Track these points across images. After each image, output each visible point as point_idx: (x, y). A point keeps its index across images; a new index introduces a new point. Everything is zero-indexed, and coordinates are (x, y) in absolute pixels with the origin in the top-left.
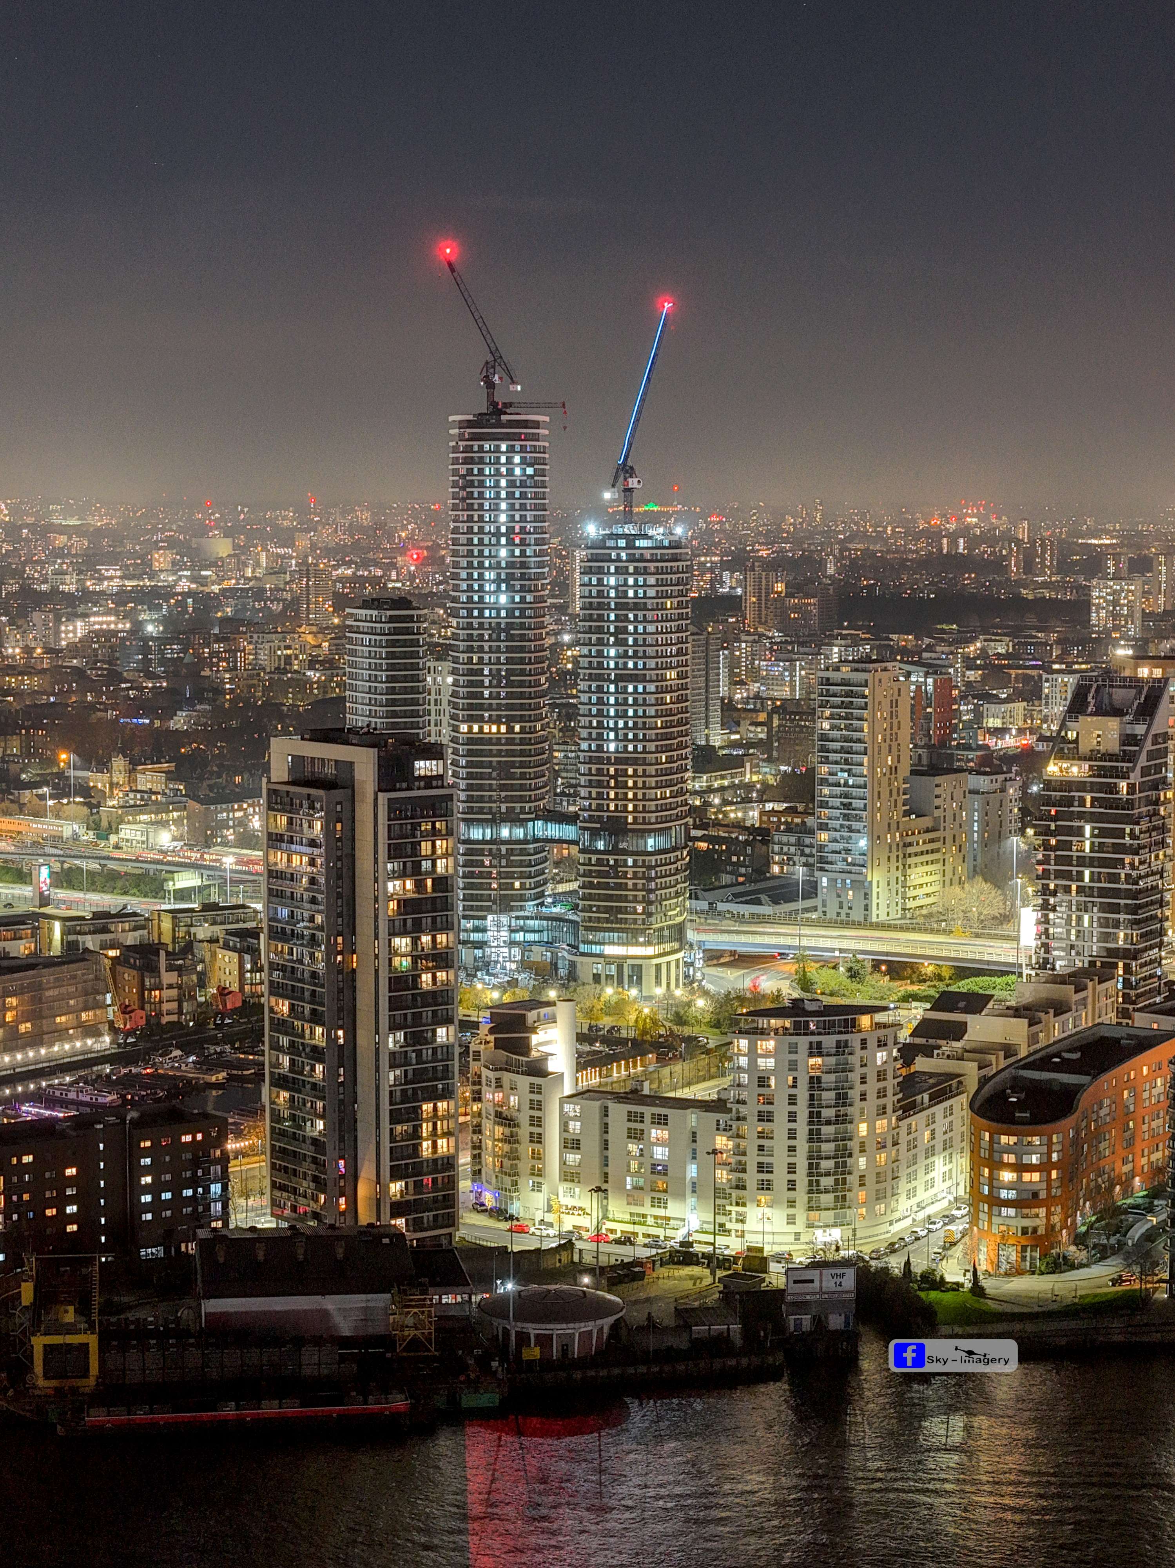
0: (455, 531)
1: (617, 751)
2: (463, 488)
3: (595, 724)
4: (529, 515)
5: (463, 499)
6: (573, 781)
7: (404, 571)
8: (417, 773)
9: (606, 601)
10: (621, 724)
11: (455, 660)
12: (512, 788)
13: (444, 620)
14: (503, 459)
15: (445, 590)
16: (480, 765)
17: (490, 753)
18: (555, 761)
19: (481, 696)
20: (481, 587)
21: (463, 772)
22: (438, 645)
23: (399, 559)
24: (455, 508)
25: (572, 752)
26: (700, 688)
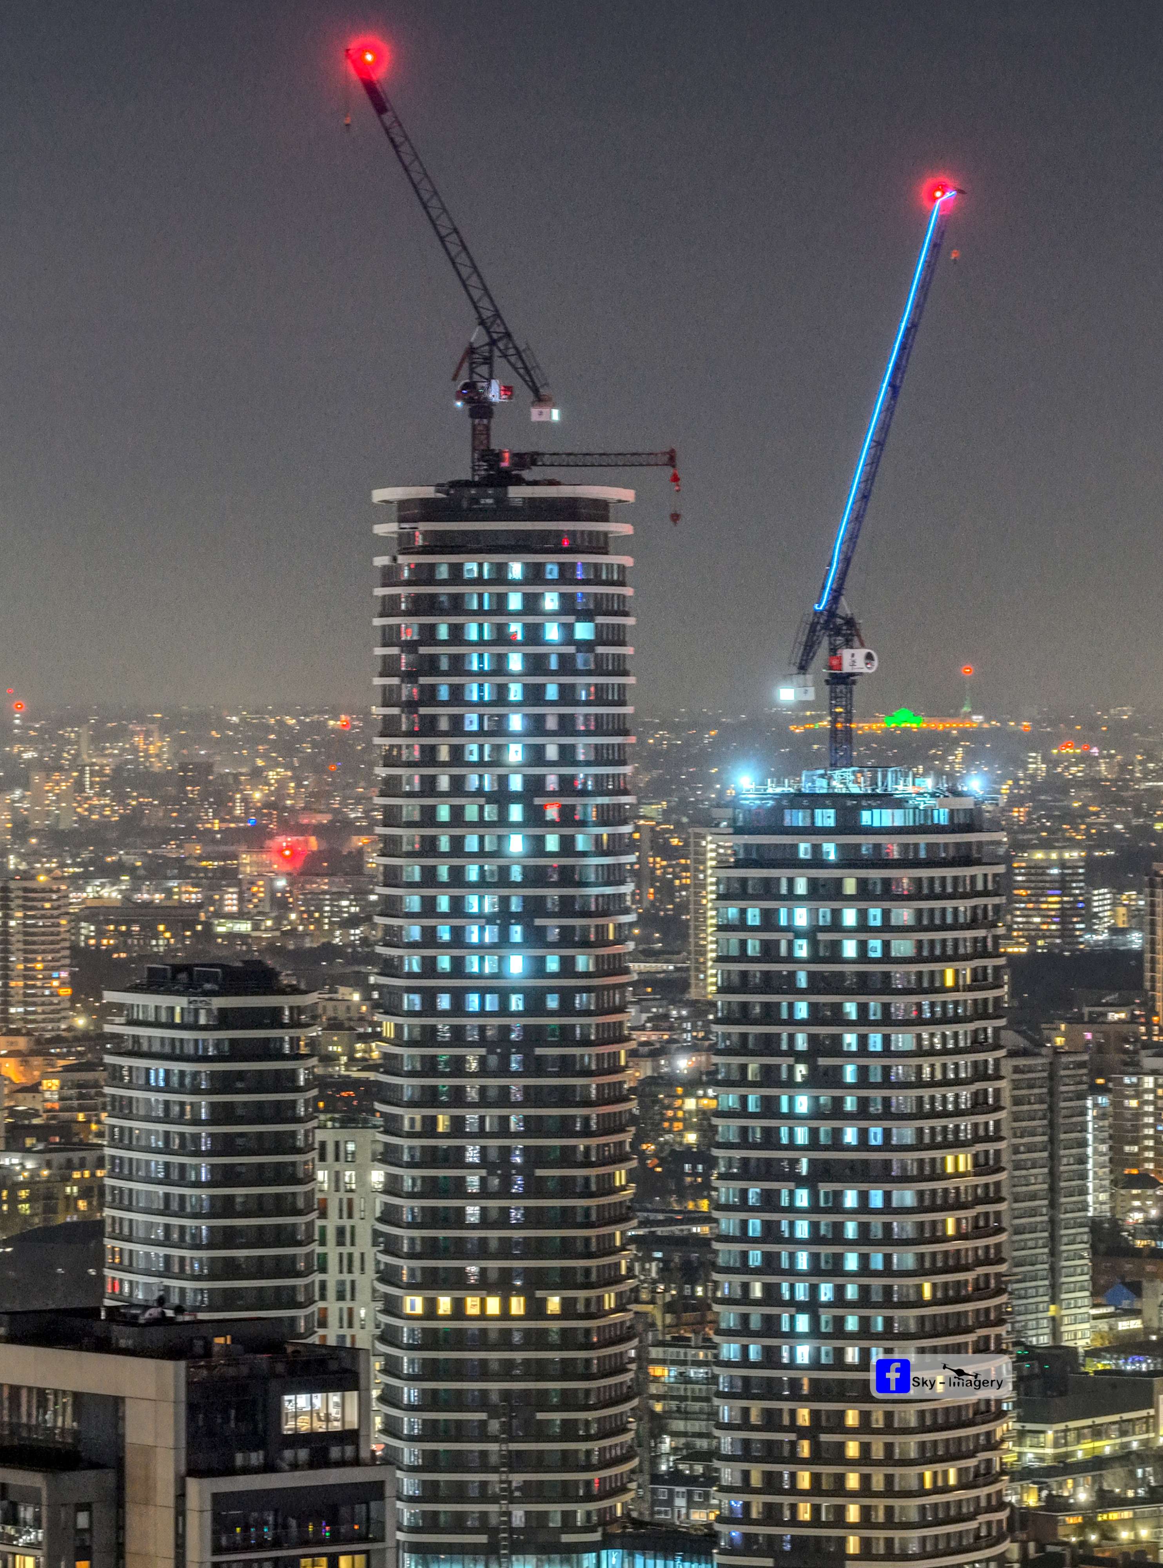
0: (391, 787)
1: (816, 1364)
2: (410, 676)
3: (757, 1291)
4: (583, 746)
5: (411, 706)
6: (702, 1444)
7: (259, 890)
8: (288, 1427)
9: (785, 968)
10: (826, 1292)
11: (392, 1126)
12: (539, 1462)
13: (362, 1019)
14: (515, 601)
15: (365, 941)
16: (458, 1401)
17: (483, 1371)
18: (653, 1389)
19: (457, 1218)
20: (458, 934)
21: (411, 1423)
22: (347, 1083)
23: (246, 858)
24: (389, 728)
25: (698, 1364)
26: (1033, 1197)
